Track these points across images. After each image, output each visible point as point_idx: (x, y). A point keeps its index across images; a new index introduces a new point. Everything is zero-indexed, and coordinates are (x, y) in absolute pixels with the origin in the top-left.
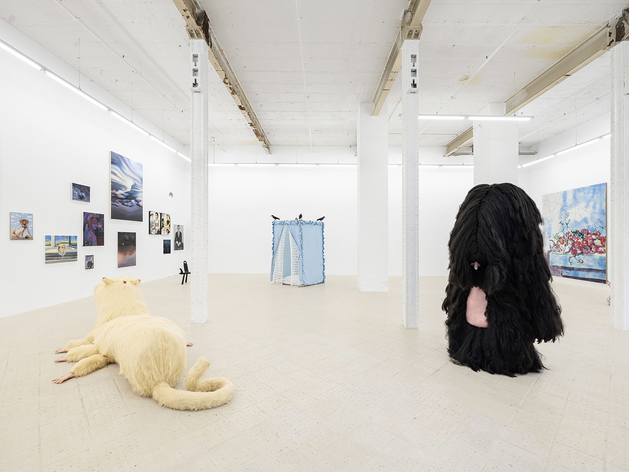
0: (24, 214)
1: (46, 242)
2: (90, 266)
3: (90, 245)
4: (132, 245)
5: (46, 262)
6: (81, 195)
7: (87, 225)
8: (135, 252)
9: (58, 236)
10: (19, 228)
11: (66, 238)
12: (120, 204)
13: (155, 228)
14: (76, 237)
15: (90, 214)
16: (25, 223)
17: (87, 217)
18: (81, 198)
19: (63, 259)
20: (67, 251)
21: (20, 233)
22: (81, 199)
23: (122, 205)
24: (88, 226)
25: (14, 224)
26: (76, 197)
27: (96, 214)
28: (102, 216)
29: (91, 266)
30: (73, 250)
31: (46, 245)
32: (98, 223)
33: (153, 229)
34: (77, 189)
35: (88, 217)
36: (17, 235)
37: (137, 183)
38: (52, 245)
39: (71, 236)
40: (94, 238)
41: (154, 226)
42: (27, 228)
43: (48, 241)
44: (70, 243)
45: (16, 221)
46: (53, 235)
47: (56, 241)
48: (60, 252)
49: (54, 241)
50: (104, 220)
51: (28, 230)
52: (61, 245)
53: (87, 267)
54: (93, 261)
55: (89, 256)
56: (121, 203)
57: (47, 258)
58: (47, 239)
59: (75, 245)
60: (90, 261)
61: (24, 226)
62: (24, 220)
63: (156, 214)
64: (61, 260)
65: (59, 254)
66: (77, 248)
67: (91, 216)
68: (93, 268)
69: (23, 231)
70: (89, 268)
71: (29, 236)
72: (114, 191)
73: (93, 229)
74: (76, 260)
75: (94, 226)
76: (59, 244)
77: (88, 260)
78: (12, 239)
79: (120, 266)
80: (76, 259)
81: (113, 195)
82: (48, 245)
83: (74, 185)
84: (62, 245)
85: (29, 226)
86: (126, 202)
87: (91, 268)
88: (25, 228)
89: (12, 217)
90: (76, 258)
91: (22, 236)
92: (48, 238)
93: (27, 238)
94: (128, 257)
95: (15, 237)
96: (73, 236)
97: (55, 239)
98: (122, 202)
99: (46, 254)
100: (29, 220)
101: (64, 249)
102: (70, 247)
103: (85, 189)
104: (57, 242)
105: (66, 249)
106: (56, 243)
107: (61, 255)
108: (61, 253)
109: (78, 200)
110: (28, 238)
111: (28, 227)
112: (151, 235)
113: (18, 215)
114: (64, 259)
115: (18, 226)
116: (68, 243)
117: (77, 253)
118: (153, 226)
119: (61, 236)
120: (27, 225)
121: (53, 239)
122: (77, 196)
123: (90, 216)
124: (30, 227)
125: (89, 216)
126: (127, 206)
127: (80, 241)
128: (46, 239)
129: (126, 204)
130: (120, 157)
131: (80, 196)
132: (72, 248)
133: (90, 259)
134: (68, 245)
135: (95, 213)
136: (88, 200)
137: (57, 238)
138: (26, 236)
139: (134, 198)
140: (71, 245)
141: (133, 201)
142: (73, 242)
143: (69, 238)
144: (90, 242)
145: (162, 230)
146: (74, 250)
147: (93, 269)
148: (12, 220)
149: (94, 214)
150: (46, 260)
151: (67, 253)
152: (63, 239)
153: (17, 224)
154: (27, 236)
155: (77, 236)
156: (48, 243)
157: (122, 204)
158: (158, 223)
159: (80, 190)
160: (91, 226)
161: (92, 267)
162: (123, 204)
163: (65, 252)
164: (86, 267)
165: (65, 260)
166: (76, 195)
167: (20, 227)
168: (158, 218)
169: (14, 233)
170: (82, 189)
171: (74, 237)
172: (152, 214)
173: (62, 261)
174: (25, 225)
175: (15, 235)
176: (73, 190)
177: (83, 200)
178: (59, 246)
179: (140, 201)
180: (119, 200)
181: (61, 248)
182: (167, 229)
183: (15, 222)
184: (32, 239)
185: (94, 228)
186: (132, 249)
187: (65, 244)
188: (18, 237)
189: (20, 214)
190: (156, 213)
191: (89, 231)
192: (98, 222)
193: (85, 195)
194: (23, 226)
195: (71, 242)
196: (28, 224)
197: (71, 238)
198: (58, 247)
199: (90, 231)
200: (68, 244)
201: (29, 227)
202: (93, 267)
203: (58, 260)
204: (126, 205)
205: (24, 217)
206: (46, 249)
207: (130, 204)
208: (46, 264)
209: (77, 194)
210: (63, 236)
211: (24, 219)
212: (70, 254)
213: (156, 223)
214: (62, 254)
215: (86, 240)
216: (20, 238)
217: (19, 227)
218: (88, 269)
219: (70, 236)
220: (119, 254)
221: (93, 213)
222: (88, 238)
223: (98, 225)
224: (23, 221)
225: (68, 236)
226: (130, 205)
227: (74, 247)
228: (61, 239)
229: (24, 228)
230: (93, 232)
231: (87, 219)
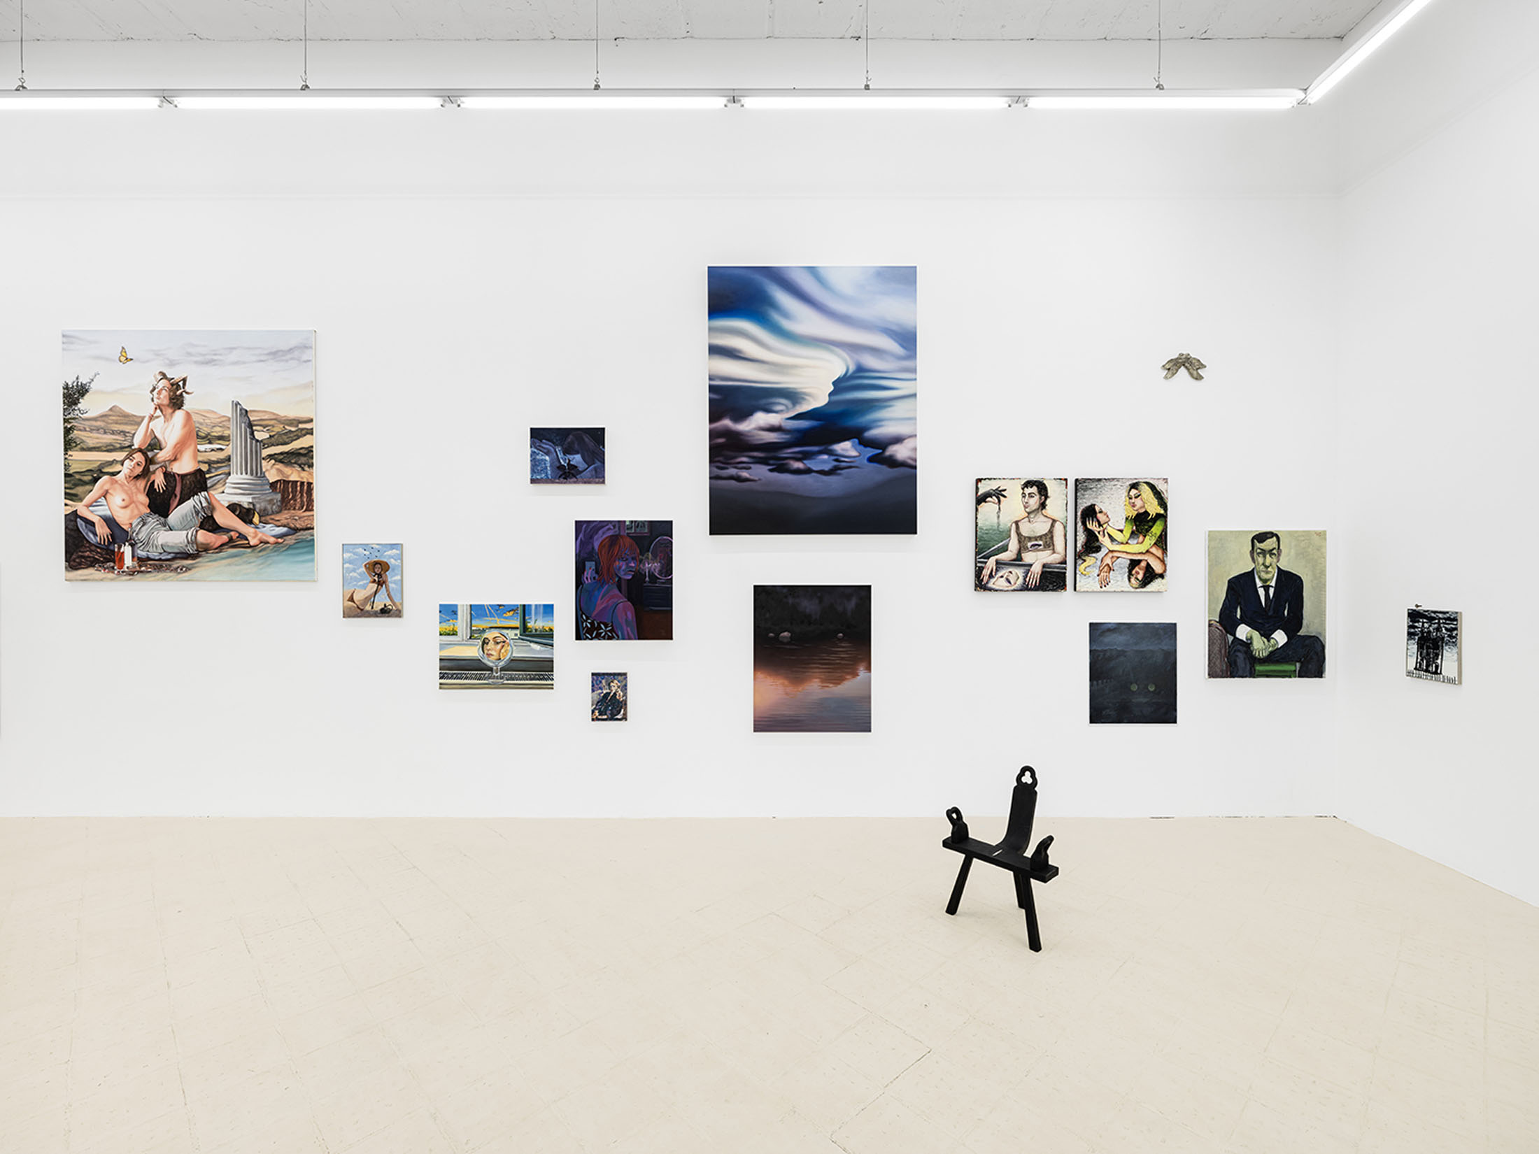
0: (377, 547)
1: (440, 623)
2: (608, 712)
3: (604, 638)
4: (841, 640)
5: (441, 684)
6: (566, 465)
7: (590, 566)
8: (862, 673)
9: (481, 607)
10: (365, 584)
11: (509, 611)
12: (760, 473)
13: (1019, 558)
14: (548, 609)
15: (603, 527)
16: (379, 571)
17: (591, 537)
18: (566, 474)
19: (497, 678)
20: (514, 655)
21: (367, 599)
22: (564, 478)
23: (775, 475)
24: (594, 567)
25: (351, 574)
26: (547, 475)
27: (632, 522)
28: (662, 530)
29: (615, 712)
30: (535, 650)
31: (441, 634)
32: (642, 553)
33: (997, 562)
34: (547, 445)
35: (596, 537)
36: (358, 603)
37: (870, 362)
38: (460, 633)
39: (530, 606)
40: (625, 612)
41: (1013, 545)
42: (384, 586)
43: (449, 620)
44: (524, 628)
45: (355, 567)
46: (463, 602)
47: (473, 622)
48: (489, 655)
49: (469, 620)
50: (671, 543)
51: (387, 590)
52: (490, 635)
53: (597, 713)
54: (625, 695)
55: (604, 674)
56: (768, 464)
57: (443, 671)
58: (444, 616)
59: (546, 637)
60: (608, 694)
61: (377, 579)
62: (376, 563)
63: (1034, 490)
64: (491, 681)
65: (485, 661)
66: (552, 645)
67: (610, 533)
68: (625, 718)
69: (376, 592)
70: (605, 717)
71: (390, 607)
72: (727, 423)
73: (620, 578)
74: (551, 687)
75: (623, 567)
76: (484, 631)
77: (601, 688)
78: (348, 614)
79: (765, 724)
80: (550, 682)
81: (721, 440)
82: (449, 634)
83: (538, 435)
84: (495, 633)
85: (391, 577)
86: (800, 456)
87: (612, 718)
88: (380, 584)
89: (347, 555)
90: (546, 680)
91: (372, 608)
92: (449, 611)
93: (385, 612)
94: (815, 688)
95: (356, 610)
96: (536, 606)
97: (471, 614)
98: (771, 462)
99: (441, 659)
100: (392, 562)
101: (503, 646)
102: (522, 639)
103: (583, 440)
104: (478, 624)
105: (509, 648)
106: (473, 628)
107: (491, 664)
108: (492, 658)
109: (553, 482)
110: (389, 612)
111: (389, 580)
112: (988, 593)
113: (361, 550)
114: (502, 678)
115: (362, 580)
116: (517, 628)
117: (552, 661)
118: (1005, 549)
119: (490, 605)
120: (386, 575)
121: (463, 615)
122: (549, 468)
123: (604, 533)
124: (395, 582)
125: (600, 532)
126: (808, 471)
127: (564, 622)
128: (440, 616)
129: (798, 465)
130: (758, 277)
131: (561, 467)
132: (532, 645)
133: (609, 685)
134: (516, 635)
135: (627, 518)
136: (598, 476)
137: (477, 611)
138: (383, 606)
139: (857, 434)
140: (527, 633)
141: (846, 448)
142: (535, 624)
143: (520, 611)
144: (602, 626)
145: (1081, 568)
146: (540, 652)
147: (623, 722)
148: (347, 565)
149: (625, 522)
150: (441, 678)
151: (512, 660)
152: (500, 616)
153: (360, 574)
154: (385, 605)
155: (552, 606)
156: (448, 627)
157: (771, 470)
158: (1051, 532)
159: (562, 446)
160: (609, 569)
161: (619, 717)
162: (782, 469)
163: (508, 658)
164: (593, 712)
165: (506, 682)
166: (546, 467)
167: (368, 581)
168: (1043, 506)
169: (351, 599)
170: (572, 443)
171: (541, 610)
172: (999, 494)
173: (494, 684)
174: (380, 575)
175: (352, 604)
176: (533, 454)
177: (574, 479)
178: (485, 635)
179: (898, 440)
180: (755, 454)
181: (492, 642)
182: (1134, 564)
183: (354, 570)
184: (399, 614)
185: (621, 574)
186: (843, 659)
187: (505, 632)
188: (362, 610)
189: (365, 547)
190: (1029, 484)
191: (602, 586)
192: (644, 550)
193: (584, 460)
194: (375, 580)
195: (529, 625)
196: (387, 573)
197: (527, 612)
198: (481, 643)
199: (606, 587)
200: (518, 632)
201: (391, 583)
202: (625, 714)
203: (479, 679)
204: (798, 472)
205: (378, 554)
206: (442, 646)
207: (824, 462)
208: (440, 688)
209: (548, 465)
210: (500, 606)
211: (376, 559)
212: (523, 665)
213: (1025, 532)
214: (493, 663)
215: (587, 618)
216: (367, 611)
217: (365, 582)
218: (598, 719)
219: (524, 606)
220: (760, 675)
221: (619, 522)
222: (595, 613)
223: (641, 561)
224: (375, 565)
225: (517, 605)
226: (827, 467)
227: (536, 643)
228: (492, 615)
229: (376, 585)
230: (620, 591)
231: (593, 545)
